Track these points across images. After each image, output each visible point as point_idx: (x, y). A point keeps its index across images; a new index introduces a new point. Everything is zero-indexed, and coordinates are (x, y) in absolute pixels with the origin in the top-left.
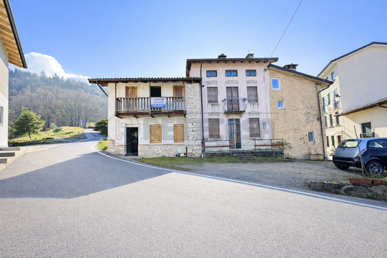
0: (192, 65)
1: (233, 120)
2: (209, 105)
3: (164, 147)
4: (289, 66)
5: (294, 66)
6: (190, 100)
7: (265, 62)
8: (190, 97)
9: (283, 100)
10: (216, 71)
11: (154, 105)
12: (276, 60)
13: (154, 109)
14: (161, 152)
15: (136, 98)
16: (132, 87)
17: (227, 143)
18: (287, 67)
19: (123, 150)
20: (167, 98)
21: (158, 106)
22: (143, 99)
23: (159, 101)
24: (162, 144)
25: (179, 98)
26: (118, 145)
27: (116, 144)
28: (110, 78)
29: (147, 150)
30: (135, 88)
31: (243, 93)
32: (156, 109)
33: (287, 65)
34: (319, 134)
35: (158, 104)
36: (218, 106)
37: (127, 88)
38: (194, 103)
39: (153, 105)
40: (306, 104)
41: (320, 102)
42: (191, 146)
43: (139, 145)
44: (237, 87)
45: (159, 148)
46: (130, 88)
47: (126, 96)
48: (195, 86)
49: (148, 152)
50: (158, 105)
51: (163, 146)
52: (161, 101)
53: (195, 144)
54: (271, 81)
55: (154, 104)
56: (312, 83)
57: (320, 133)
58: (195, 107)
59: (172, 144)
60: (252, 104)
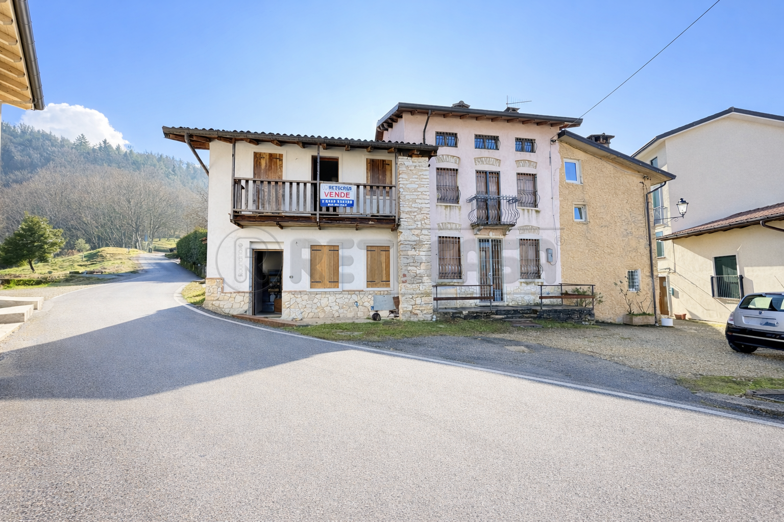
0: (404, 115)
1: (488, 241)
2: (439, 207)
3: (343, 298)
4: (597, 138)
5: (607, 138)
6: (409, 193)
7: (552, 125)
8: (407, 186)
9: (584, 205)
10: (456, 134)
11: (328, 200)
12: (577, 122)
13: (328, 209)
14: (337, 308)
15: (277, 180)
16: (271, 155)
17: (477, 291)
18: (593, 139)
19: (242, 303)
20: (358, 186)
21: (336, 203)
22: (295, 185)
23: (340, 191)
24: (340, 289)
25: (378, 187)
26: (232, 291)
27: (227, 289)
28: (221, 130)
29: (304, 303)
30: (277, 158)
31: (509, 188)
32: (331, 209)
33: (594, 136)
34: (647, 276)
35: (337, 198)
36: (457, 211)
37: (257, 157)
38: (417, 201)
39: (325, 200)
40: (625, 215)
41: (650, 214)
42: (411, 296)
43: (285, 292)
44: (498, 173)
45: (332, 298)
46: (264, 156)
47: (255, 174)
48: (420, 164)
49: (305, 307)
50: (336, 200)
51: (341, 296)
52: (345, 192)
53: (418, 291)
54: (562, 165)
55: (328, 197)
56: (637, 175)
57: (648, 274)
58: (420, 209)
59: (363, 291)
60: (526, 211)
